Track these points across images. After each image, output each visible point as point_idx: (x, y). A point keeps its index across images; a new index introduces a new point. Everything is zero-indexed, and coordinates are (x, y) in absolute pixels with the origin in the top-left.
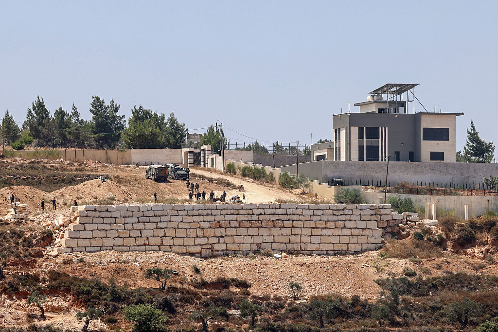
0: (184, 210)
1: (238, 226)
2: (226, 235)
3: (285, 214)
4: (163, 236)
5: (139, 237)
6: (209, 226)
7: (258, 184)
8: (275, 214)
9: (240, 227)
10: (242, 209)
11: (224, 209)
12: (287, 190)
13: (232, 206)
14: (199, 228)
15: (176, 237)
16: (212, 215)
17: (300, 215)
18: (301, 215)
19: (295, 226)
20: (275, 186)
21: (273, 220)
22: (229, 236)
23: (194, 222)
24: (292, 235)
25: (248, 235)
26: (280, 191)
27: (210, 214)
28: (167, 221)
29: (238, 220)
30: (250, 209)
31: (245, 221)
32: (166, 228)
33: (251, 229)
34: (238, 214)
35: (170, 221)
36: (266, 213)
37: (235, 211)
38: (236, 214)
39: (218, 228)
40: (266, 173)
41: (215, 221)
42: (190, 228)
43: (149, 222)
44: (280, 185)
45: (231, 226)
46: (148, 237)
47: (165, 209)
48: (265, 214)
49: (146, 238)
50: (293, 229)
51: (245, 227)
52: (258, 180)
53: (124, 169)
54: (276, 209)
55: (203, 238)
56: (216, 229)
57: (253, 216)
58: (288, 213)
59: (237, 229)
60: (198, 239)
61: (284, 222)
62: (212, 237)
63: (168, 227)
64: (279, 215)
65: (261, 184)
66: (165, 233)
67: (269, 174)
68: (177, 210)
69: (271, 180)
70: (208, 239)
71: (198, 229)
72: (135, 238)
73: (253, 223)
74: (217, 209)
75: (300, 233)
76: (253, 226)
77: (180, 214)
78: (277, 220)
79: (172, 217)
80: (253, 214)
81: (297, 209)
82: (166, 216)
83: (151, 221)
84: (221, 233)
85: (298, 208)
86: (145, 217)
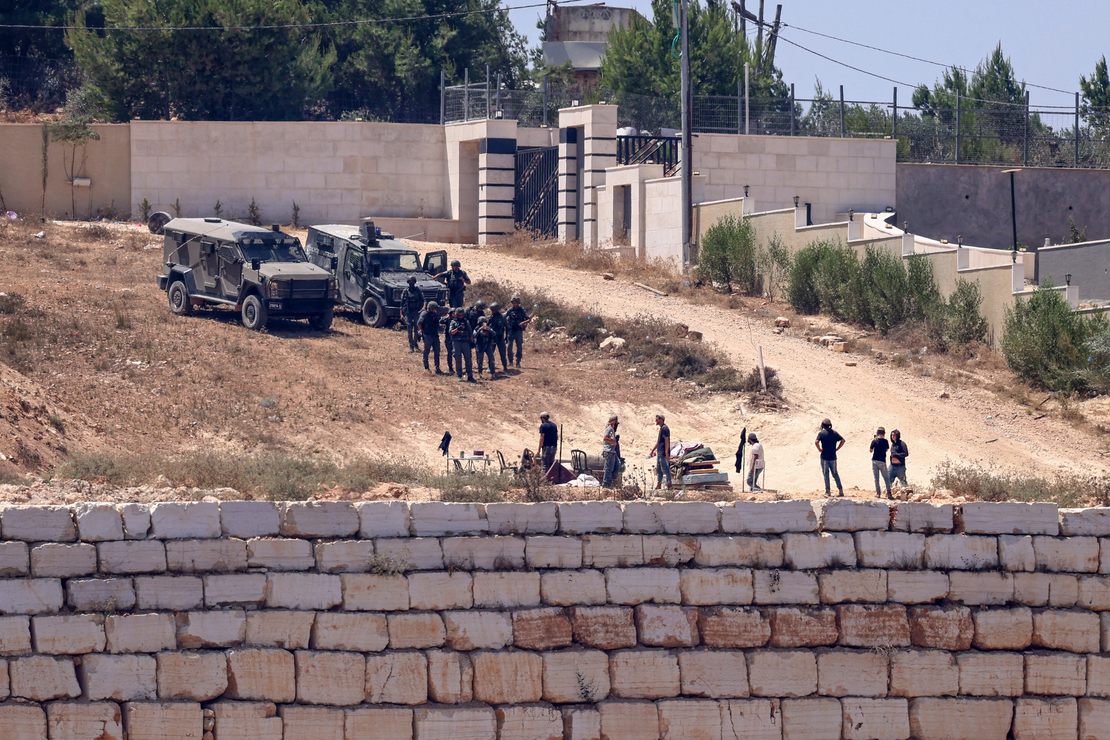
0: (357, 536)
1: (687, 636)
2: (613, 696)
3: (987, 568)
4: (219, 698)
5: (66, 699)
6: (508, 638)
7: (880, 359)
8: (925, 567)
9: (701, 644)
10: (719, 532)
11: (606, 532)
12: (1051, 405)
13: (655, 511)
14: (446, 646)
15: (299, 703)
16: (526, 567)
17: (1080, 575)
18: (1089, 574)
19: (1047, 639)
20: (980, 376)
21: (909, 606)
22: (629, 699)
23: (413, 610)
24: (1027, 694)
25: (753, 696)
26: (1010, 407)
27: (517, 561)
28: (243, 606)
29: (694, 599)
30: (771, 535)
31: (732, 606)
32: (238, 645)
33: (770, 656)
34: (691, 564)
35: (262, 606)
36: (868, 560)
37: (673, 543)
38: (680, 566)
39: (560, 648)
40: (935, 293)
41: (544, 603)
42: (388, 648)
43: (133, 609)
44: (1014, 367)
45: (649, 635)
46: (121, 704)
47: (232, 531)
48: (860, 566)
49: (112, 710)
50: (1033, 659)
51: (736, 648)
52: (885, 333)
53: (69, 249)
54: (929, 532)
55: (466, 714)
56: (549, 657)
57: (784, 575)
58: (1009, 559)
59: (685, 656)
60: (435, 715)
61: (981, 617)
62: (524, 704)
63: (253, 637)
64: (946, 570)
65: (900, 363)
66: (231, 679)
67: (954, 298)
68: (312, 539)
69: (966, 338)
70: (500, 719)
71: (436, 655)
72: (44, 704)
73: (786, 620)
74: (558, 533)
75: (1077, 687)
76: (784, 639)
77: (328, 561)
78: (940, 603)
79: (275, 577)
80: (787, 566)
81: (1061, 535)
82: (239, 571)
83: (146, 599)
84: (579, 677)
85: (1071, 528)
86: (108, 574)
